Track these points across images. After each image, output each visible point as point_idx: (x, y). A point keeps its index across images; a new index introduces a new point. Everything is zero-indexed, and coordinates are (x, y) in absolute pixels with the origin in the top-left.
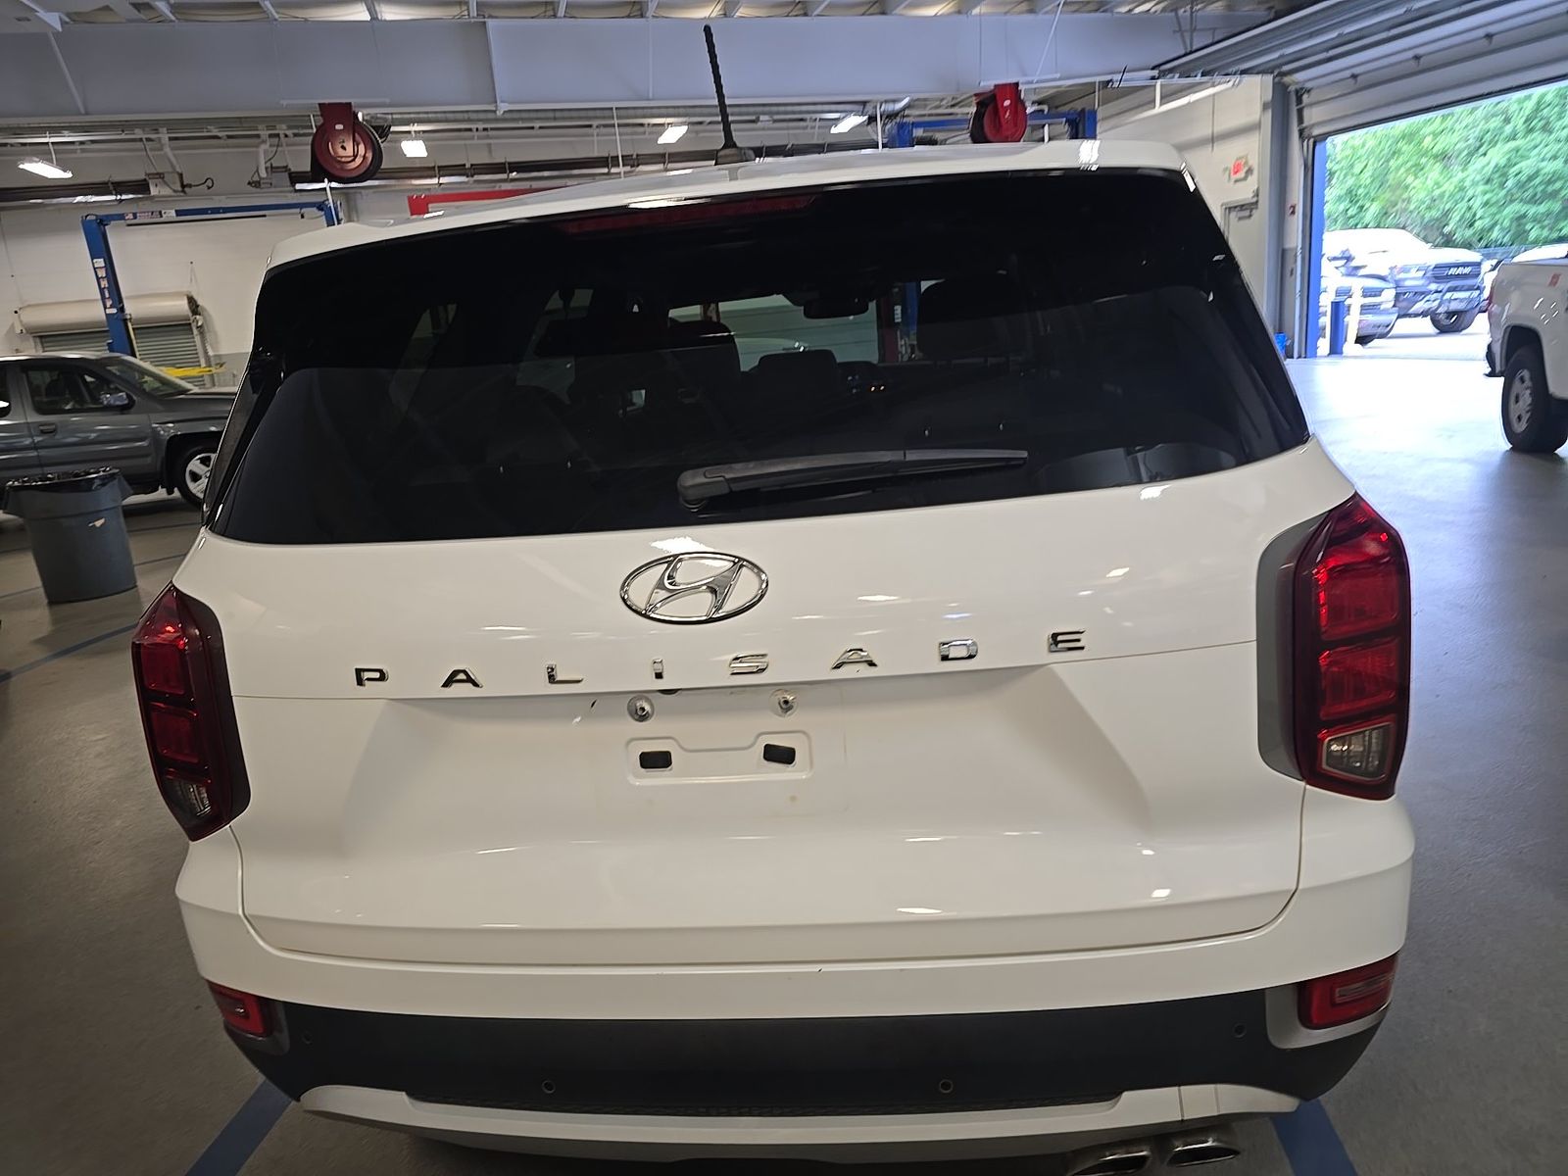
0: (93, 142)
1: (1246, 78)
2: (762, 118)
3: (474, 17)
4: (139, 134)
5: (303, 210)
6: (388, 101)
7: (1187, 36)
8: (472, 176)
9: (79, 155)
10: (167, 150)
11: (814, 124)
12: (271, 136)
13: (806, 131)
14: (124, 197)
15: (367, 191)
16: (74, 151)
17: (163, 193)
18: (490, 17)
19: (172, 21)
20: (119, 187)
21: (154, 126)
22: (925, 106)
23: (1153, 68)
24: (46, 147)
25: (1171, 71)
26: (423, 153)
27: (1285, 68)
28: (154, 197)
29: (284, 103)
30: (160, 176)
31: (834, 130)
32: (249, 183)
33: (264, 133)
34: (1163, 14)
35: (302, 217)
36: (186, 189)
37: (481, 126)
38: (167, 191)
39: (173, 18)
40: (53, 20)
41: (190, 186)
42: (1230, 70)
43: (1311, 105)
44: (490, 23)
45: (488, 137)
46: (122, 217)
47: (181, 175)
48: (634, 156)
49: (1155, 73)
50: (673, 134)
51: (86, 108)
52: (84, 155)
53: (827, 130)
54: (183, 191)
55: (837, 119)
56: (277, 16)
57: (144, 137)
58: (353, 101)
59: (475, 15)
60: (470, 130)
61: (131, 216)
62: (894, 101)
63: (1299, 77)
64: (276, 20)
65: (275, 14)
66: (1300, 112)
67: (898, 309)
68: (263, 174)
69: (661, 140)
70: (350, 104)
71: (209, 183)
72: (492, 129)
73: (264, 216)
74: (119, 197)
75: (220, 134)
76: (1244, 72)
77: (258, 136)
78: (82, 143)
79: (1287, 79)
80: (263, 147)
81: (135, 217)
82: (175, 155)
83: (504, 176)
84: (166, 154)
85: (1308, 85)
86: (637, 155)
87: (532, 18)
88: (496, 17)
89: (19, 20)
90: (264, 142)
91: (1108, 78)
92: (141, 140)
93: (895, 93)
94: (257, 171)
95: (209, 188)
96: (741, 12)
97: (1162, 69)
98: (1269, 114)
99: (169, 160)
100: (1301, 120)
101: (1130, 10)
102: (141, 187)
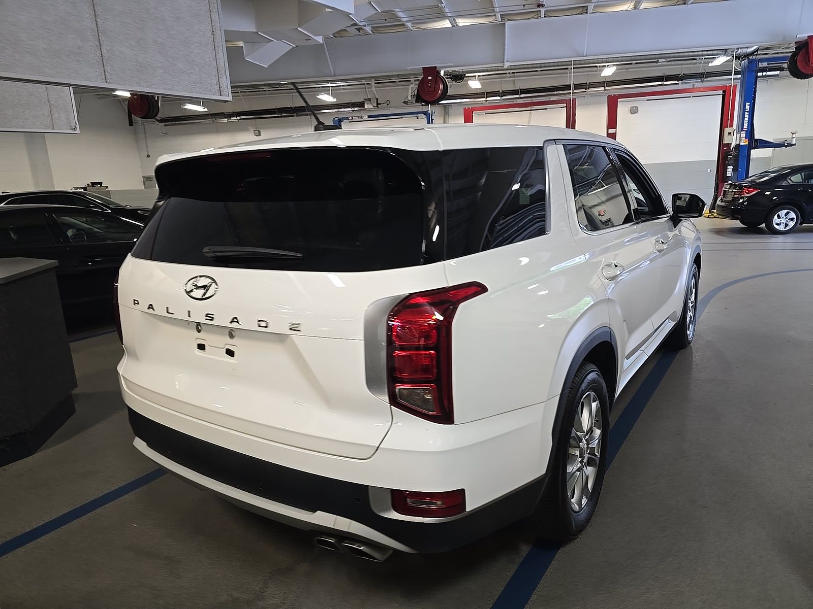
0: (348, 85)
2: (660, 60)
3: (499, 21)
4: (364, 82)
5: (418, 115)
6: (452, 65)
8: (502, 97)
9: (342, 91)
10: (373, 88)
11: (700, 61)
12: (415, 81)
13: (696, 65)
14: (355, 109)
15: (454, 105)
16: (340, 89)
17: (369, 107)
18: (508, 20)
19: (371, 34)
20: (353, 105)
21: (370, 78)
22: (779, 47)
24: (328, 88)
26: (480, 86)
28: (366, 109)
29: (408, 68)
30: (369, 100)
31: (710, 65)
32: (404, 103)
33: (412, 80)
35: (417, 118)
36: (379, 106)
37: (511, 71)
38: (371, 106)
39: (371, 33)
40: (320, 39)
41: (380, 104)
44: (507, 23)
45: (514, 77)
46: (347, 118)
47: (377, 99)
48: (588, 84)
50: (609, 72)
51: (334, 74)
52: (344, 91)
53: (707, 64)
54: (377, 106)
55: (714, 59)
56: (412, 29)
57: (366, 83)
58: (437, 66)
59: (500, 20)
60: (506, 73)
61: (351, 118)
62: (747, 48)
64: (412, 30)
65: (411, 27)
67: (730, 168)
68: (410, 98)
69: (603, 75)
70: (436, 67)
71: (388, 103)
72: (517, 72)
73: (402, 118)
74: (353, 109)
75: (395, 80)
77: (410, 81)
78: (343, 86)
80: (411, 86)
81: (352, 119)
82: (376, 90)
83: (518, 96)
84: (373, 91)
86: (589, 83)
87: (529, 19)
88: (511, 20)
89: (307, 40)
90: (412, 83)
92: (364, 84)
93: (748, 43)
94: (407, 97)
95: (388, 104)
96: (644, 5)
99: (374, 93)
102: (361, 105)
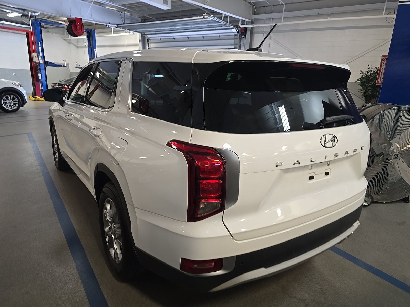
1: (137, 33)
7: (123, 19)
22: (44, 17)
23: (116, 25)
25: (121, 27)
27: (145, 33)
31: (8, 15)
34: (116, 12)
42: (133, 30)
43: (151, 43)
49: (117, 26)
55: (10, 12)
62: (35, 12)
63: (149, 36)
66: (148, 44)
76: (137, 32)
79: (145, 36)
85: (150, 38)
91: (106, 24)
93: (37, 10)
97: (118, 26)
98: (141, 43)
100: (148, 46)
101: (109, 8)
